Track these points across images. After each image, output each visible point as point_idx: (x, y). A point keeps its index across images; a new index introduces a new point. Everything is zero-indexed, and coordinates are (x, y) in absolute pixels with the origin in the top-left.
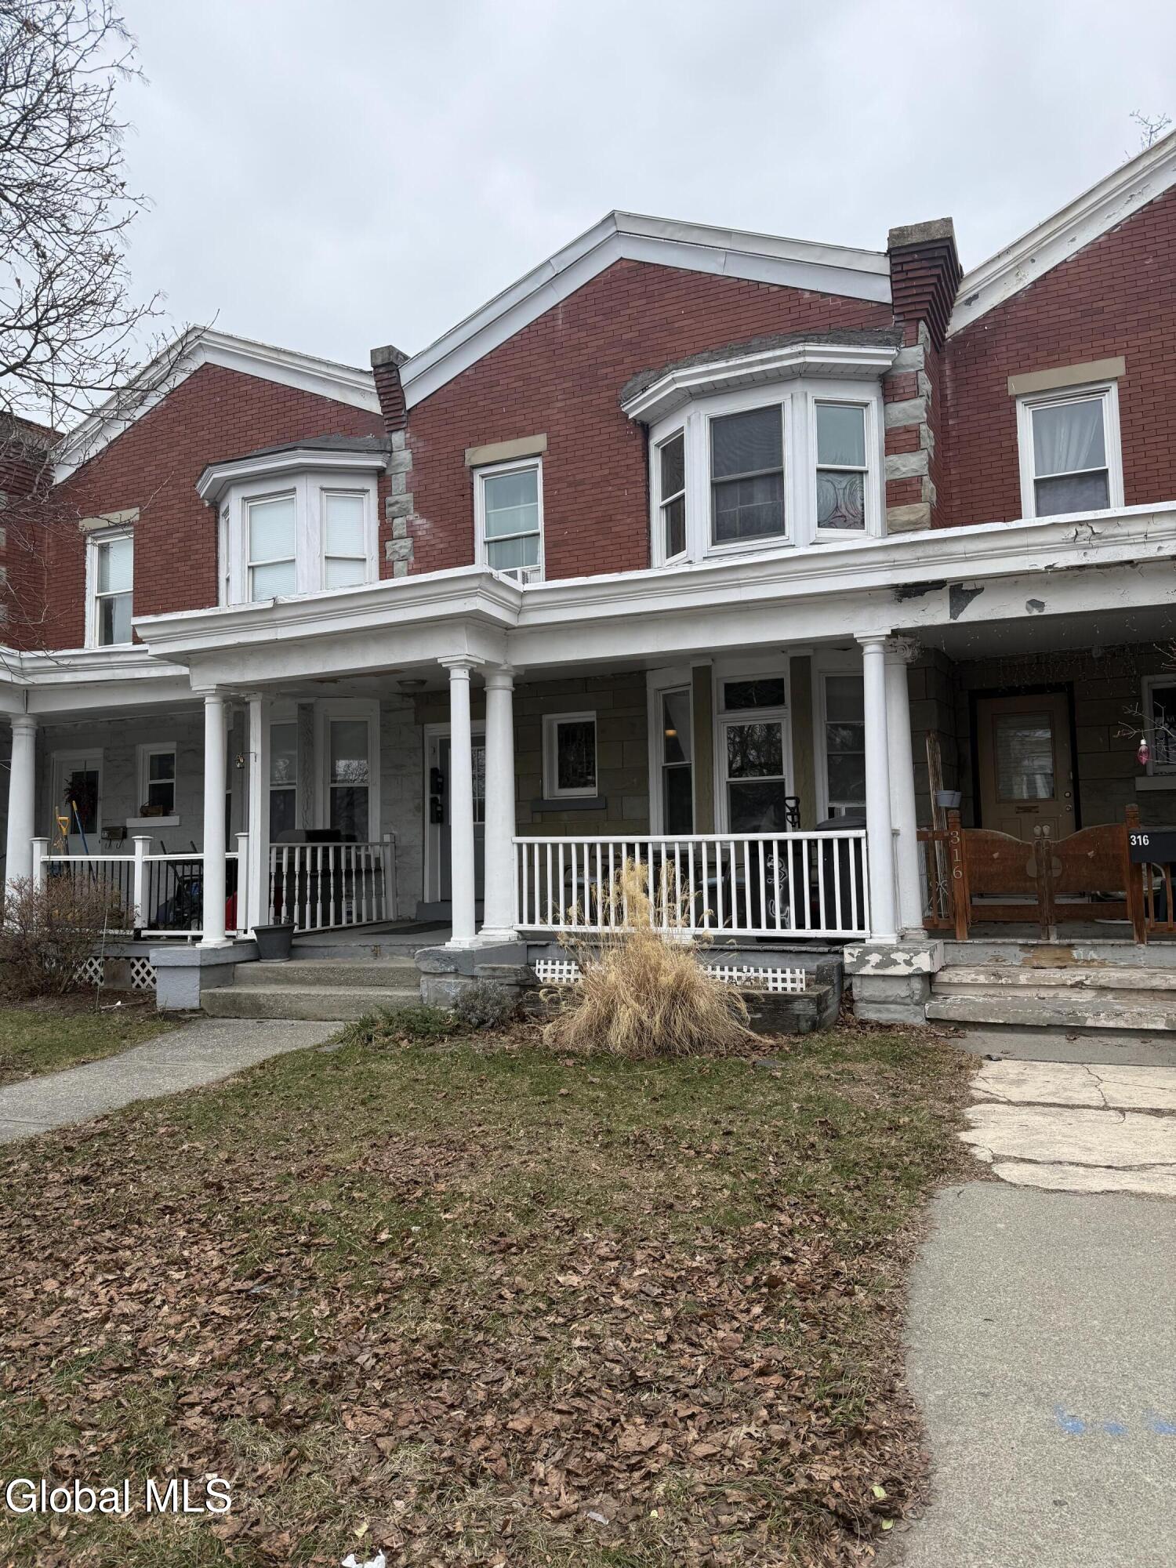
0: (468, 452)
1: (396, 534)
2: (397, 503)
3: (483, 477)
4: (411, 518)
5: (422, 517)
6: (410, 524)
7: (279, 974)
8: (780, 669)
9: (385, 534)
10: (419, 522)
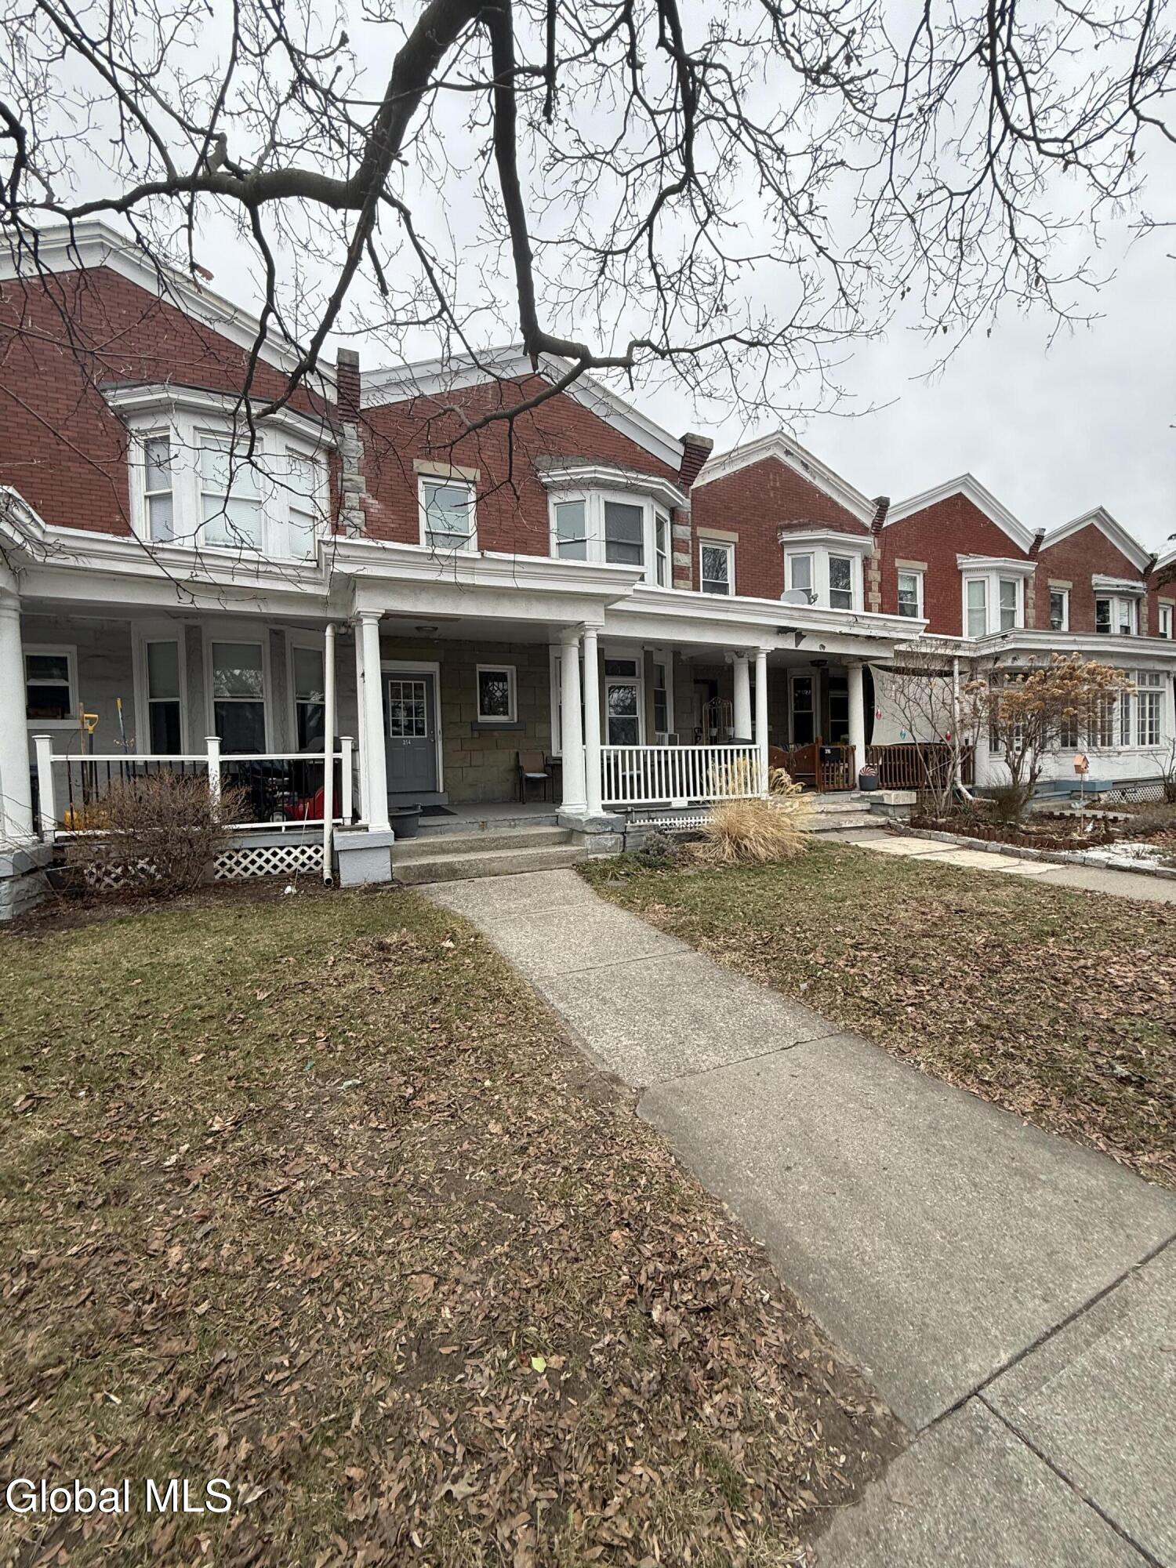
0: (416, 462)
1: (347, 504)
2: (350, 480)
3: (424, 483)
4: (363, 496)
5: (375, 497)
6: (362, 501)
7: (434, 847)
8: (635, 655)
9: (338, 501)
10: (371, 501)
